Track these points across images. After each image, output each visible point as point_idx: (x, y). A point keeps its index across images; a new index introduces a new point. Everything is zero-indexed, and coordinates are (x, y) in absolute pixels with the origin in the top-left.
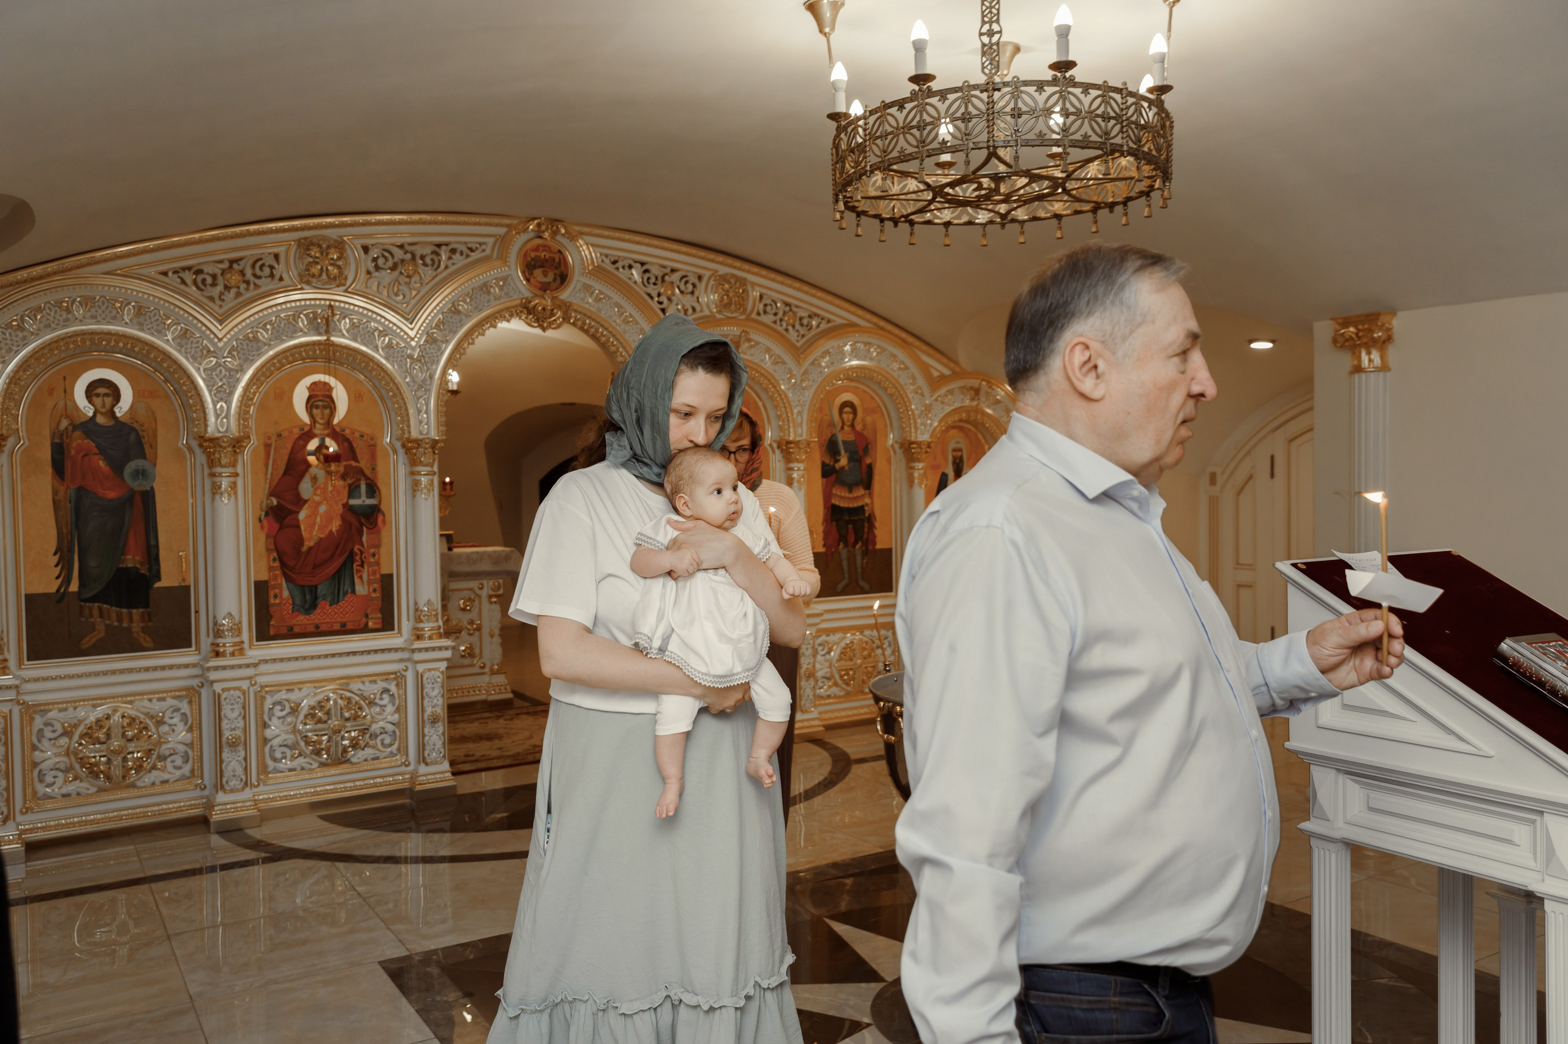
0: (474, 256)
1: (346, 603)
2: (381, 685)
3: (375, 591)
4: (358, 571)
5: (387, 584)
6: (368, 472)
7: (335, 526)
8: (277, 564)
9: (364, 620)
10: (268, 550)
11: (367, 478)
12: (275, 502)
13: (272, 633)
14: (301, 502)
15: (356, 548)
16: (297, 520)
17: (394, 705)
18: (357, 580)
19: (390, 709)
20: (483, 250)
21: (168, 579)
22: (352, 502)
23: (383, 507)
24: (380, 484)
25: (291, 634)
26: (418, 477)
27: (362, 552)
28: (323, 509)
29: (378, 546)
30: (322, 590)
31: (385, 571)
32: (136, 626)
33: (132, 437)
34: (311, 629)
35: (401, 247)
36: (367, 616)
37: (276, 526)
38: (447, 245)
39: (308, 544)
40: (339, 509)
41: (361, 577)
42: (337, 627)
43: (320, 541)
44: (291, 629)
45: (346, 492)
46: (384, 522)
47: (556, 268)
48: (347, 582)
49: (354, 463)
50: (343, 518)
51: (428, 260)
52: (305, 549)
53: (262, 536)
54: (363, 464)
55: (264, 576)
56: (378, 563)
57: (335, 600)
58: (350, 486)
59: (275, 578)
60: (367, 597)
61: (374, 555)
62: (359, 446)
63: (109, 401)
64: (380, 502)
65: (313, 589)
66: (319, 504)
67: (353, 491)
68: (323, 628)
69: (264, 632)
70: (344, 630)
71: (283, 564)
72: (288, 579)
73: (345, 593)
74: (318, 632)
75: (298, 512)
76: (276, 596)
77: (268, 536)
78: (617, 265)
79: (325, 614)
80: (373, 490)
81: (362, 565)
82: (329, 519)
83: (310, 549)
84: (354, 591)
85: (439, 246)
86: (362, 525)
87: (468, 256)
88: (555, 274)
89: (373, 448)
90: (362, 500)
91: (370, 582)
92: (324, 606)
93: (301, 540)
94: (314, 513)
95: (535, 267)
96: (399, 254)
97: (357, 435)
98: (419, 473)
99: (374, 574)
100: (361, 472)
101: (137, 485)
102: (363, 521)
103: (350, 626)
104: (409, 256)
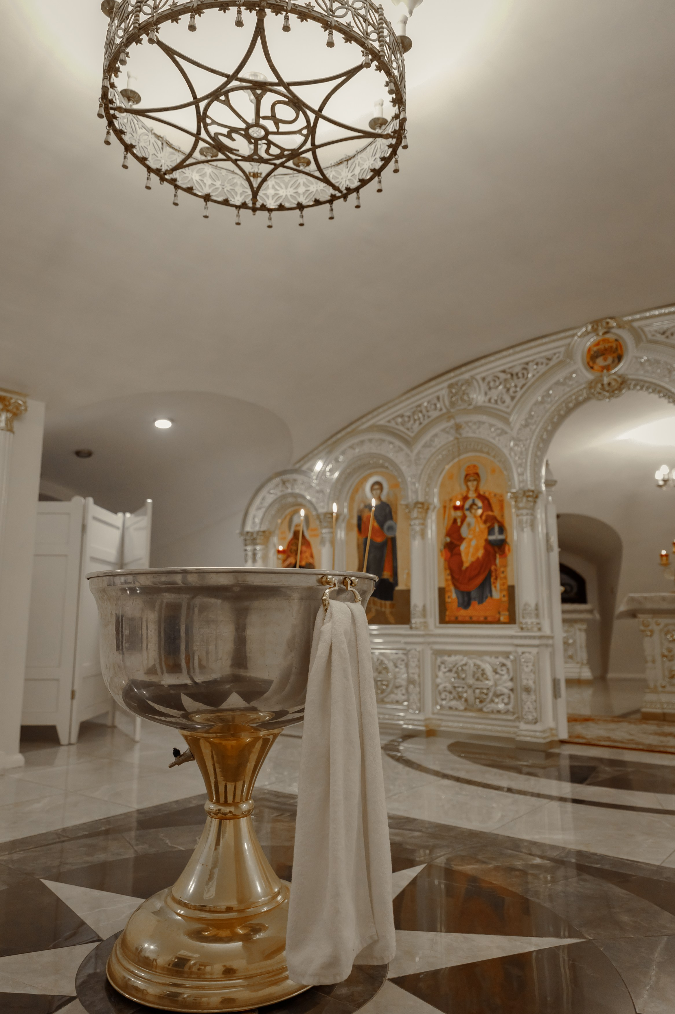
0: (552, 363)
1: (487, 603)
2: (501, 659)
3: (504, 596)
4: (494, 583)
5: (511, 591)
6: (499, 518)
7: (480, 553)
8: (449, 577)
9: (497, 616)
10: (446, 569)
11: (498, 522)
12: (448, 540)
13: (447, 619)
14: (461, 539)
15: (493, 568)
16: (459, 550)
17: (509, 675)
18: (493, 589)
19: (506, 677)
20: (558, 357)
21: (400, 587)
22: (492, 538)
23: (508, 540)
24: (507, 525)
25: (457, 621)
26: (521, 517)
27: (496, 570)
28: (474, 543)
29: (505, 566)
30: (474, 594)
31: (510, 583)
32: (388, 611)
33: (387, 510)
34: (467, 619)
35: (504, 371)
36: (499, 613)
37: (449, 554)
38: (532, 361)
39: (466, 565)
40: (482, 543)
41: (495, 587)
42: (482, 619)
43: (472, 564)
44: (457, 618)
45: (486, 532)
46: (509, 550)
47: (614, 352)
48: (488, 590)
49: (490, 513)
50: (485, 548)
51: (520, 375)
52: (464, 568)
53: (442, 560)
54: (496, 513)
55: (443, 585)
56: (505, 578)
57: (481, 601)
58: (489, 528)
59: (448, 586)
60: (499, 601)
61: (503, 572)
62: (494, 501)
63: (379, 491)
64: (506, 537)
65: (469, 594)
66: (471, 540)
67: (491, 531)
68: (475, 619)
69: (443, 620)
70: (486, 621)
71: (453, 578)
72: (456, 587)
73: (487, 597)
74: (471, 621)
75: (459, 546)
76: (449, 597)
77: (445, 560)
78: (666, 335)
79: (475, 610)
80: (502, 529)
81: (496, 579)
82: (477, 550)
83: (467, 568)
84: (491, 596)
85: (527, 364)
86: (496, 552)
87: (547, 364)
88: (614, 358)
89: (501, 503)
90: (496, 536)
91: (501, 590)
92: (474, 604)
93: (461, 563)
94: (469, 546)
95: (597, 357)
96: (502, 376)
97: (492, 495)
98: (522, 515)
99: (504, 584)
100: (494, 518)
101: (389, 535)
102: (497, 549)
103: (489, 619)
104: (509, 376)
